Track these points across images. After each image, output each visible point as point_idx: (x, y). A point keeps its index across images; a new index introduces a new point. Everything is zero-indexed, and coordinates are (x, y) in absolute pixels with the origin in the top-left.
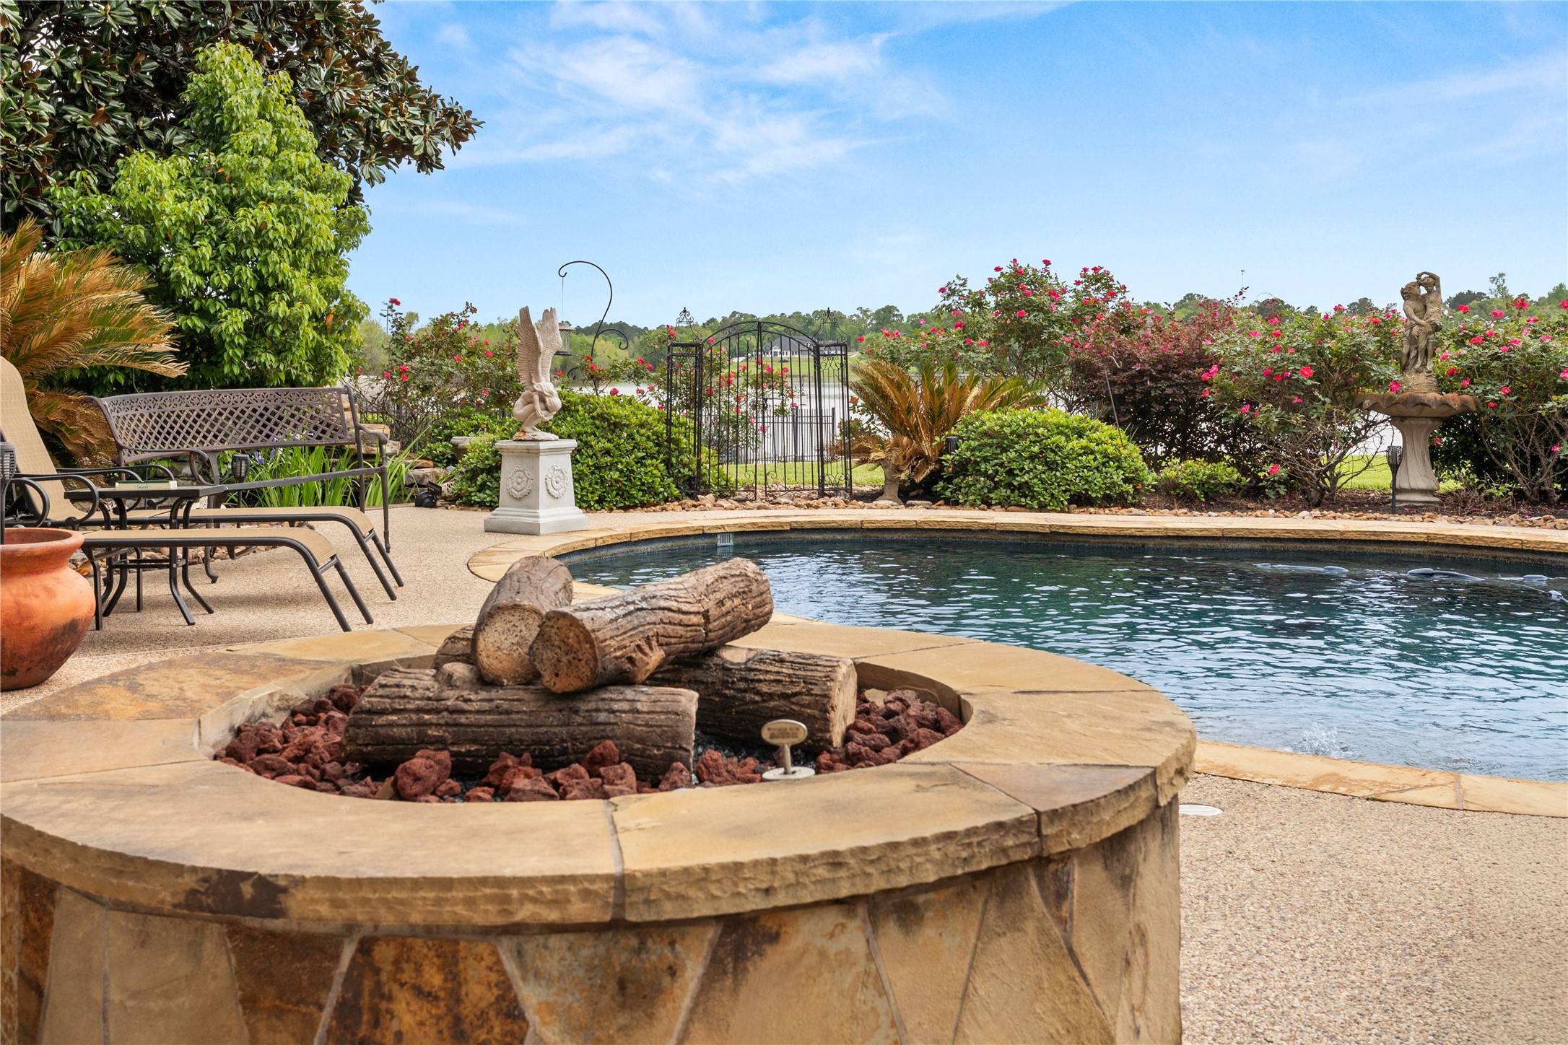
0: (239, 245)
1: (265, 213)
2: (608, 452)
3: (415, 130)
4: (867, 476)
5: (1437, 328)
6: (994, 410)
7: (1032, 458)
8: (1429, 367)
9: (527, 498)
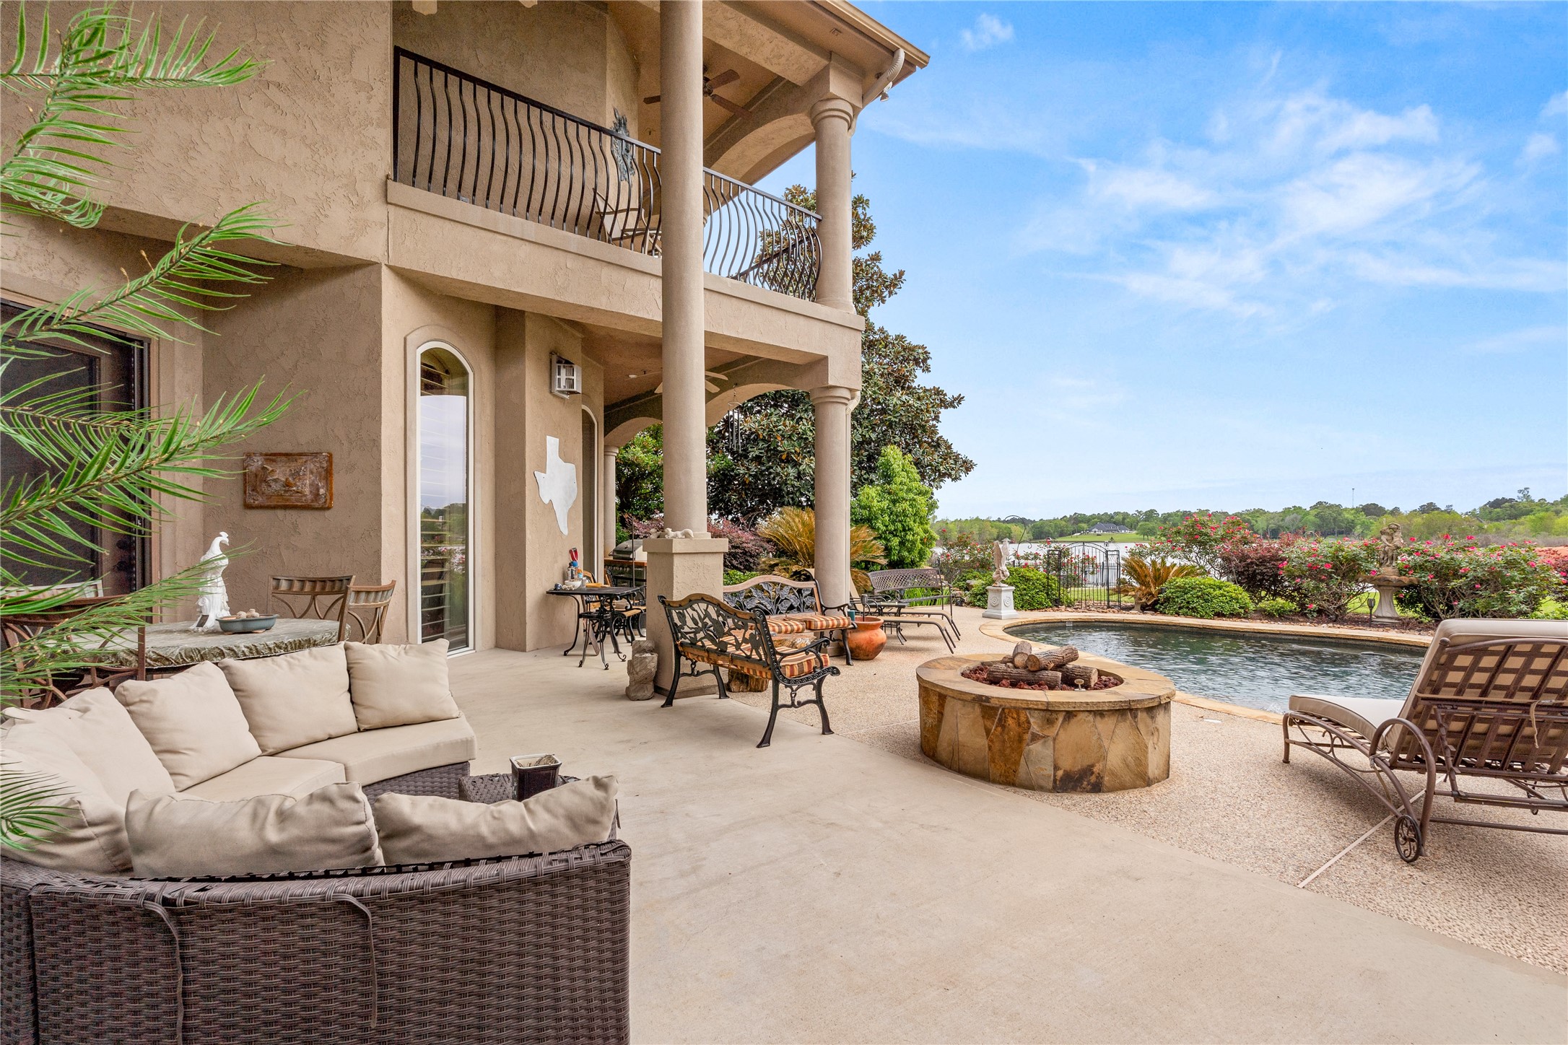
0: (897, 516)
1: (906, 505)
2: (1025, 589)
3: (953, 469)
4: (1127, 600)
5: (1398, 548)
6: (1182, 577)
7: (1198, 597)
8: (1394, 564)
9: (997, 606)
